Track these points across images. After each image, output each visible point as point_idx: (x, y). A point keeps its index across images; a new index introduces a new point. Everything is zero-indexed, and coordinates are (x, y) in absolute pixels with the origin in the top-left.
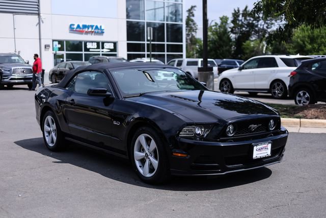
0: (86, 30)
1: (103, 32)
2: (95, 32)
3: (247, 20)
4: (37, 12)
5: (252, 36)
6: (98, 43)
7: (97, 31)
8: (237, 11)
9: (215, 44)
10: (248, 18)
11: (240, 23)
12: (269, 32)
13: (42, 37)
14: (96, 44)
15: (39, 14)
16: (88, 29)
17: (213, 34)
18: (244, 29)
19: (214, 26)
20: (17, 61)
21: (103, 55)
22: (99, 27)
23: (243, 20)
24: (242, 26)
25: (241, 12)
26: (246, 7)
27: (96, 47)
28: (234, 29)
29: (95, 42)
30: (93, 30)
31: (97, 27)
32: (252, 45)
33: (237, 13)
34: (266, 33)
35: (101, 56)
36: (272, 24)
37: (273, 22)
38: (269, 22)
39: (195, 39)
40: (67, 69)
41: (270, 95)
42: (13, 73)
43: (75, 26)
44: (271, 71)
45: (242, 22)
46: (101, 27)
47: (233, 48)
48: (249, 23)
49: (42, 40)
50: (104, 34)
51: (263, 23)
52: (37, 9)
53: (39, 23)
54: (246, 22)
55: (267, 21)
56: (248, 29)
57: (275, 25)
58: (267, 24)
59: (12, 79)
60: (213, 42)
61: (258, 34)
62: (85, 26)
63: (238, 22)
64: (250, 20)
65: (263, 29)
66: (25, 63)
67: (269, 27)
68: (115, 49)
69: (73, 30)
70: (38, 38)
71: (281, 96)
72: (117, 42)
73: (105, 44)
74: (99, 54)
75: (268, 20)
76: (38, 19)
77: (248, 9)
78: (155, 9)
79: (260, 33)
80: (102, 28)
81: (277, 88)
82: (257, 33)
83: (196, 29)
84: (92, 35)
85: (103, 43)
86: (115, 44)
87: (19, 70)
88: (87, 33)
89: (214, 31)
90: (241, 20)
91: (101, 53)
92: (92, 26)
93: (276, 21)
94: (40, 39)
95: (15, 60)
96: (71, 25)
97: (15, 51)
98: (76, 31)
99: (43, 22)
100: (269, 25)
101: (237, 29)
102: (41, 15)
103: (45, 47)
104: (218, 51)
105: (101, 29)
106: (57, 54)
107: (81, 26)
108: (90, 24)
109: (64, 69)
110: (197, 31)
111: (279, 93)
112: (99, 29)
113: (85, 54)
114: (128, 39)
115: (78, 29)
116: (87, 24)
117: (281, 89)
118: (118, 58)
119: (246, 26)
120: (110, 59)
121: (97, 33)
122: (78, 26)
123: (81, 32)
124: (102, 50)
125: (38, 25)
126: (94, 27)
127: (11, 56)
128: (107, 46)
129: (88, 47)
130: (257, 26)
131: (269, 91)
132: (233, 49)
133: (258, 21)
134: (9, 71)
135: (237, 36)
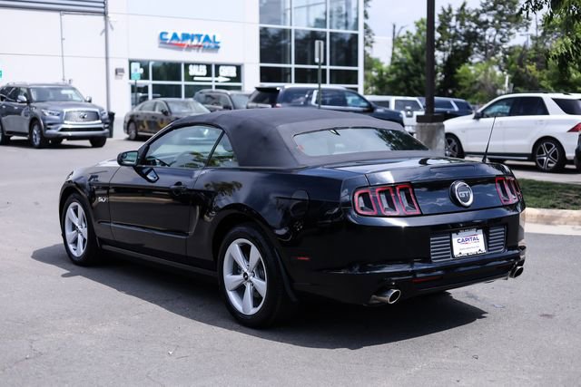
0: (188, 42)
1: (218, 47)
2: (204, 47)
3: (465, 27)
4: (102, 10)
5: (474, 56)
6: (209, 67)
7: (207, 44)
8: (447, 11)
9: (406, 68)
10: (467, 24)
11: (453, 32)
12: (504, 49)
13: (110, 55)
14: (205, 67)
15: (105, 14)
16: (192, 40)
17: (404, 52)
18: (459, 42)
19: (404, 37)
20: (70, 97)
21: (217, 87)
22: (211, 38)
23: (458, 27)
24: (456, 37)
25: (454, 12)
26: (464, 5)
27: (205, 73)
28: (441, 42)
29: (202, 64)
30: (200, 44)
31: (207, 38)
32: (473, 72)
33: (448, 14)
34: (499, 49)
35: (214, 89)
36: (510, 34)
37: (513, 30)
38: (505, 30)
39: (370, 59)
40: (157, 112)
41: (533, 164)
42: (66, 119)
43: (169, 36)
44: (536, 122)
45: (456, 31)
46: (214, 37)
47: (440, 77)
48: (468, 32)
49: (110, 61)
50: (220, 50)
51: (494, 33)
52: (102, 5)
53: (106, 30)
54: (462, 31)
55: (501, 30)
56: (465, 44)
57: (514, 37)
58: (501, 34)
59: (63, 130)
60: (403, 65)
61: (484, 53)
62: (186, 36)
63: (448, 30)
64: (471, 26)
65: (494, 43)
66: (86, 101)
67: (504, 39)
68: (238, 78)
69: (165, 43)
70: (104, 56)
71: (554, 168)
72: (243, 65)
73: (221, 68)
74: (210, 87)
75: (503, 27)
76: (103, 22)
77: (466, 8)
78: (308, 6)
79: (489, 51)
80: (217, 40)
81: (546, 152)
82: (482, 50)
83: (372, 42)
84: (198, 51)
85: (217, 67)
86: (239, 68)
87: (76, 115)
88: (190, 48)
89: (405, 46)
90: (455, 27)
91: (214, 84)
92: (199, 36)
93: (517, 29)
94: (107, 58)
95: (67, 96)
96: (162, 34)
97: (64, 80)
98: (170, 44)
99: (112, 28)
100: (504, 37)
101: (446, 43)
102: (109, 15)
103: (116, 73)
104: (411, 83)
105: (215, 42)
106: (138, 86)
107: (179, 36)
108: (195, 33)
109: (152, 112)
110: (373, 45)
111: (549, 162)
112: (210, 41)
113: (186, 86)
114: (262, 60)
115: (175, 42)
116: (190, 33)
117: (554, 155)
118: (243, 93)
119: (463, 38)
120: (232, 95)
121: (208, 49)
122: (175, 36)
123: (180, 47)
124: (216, 79)
125: (104, 34)
126: (202, 38)
127: (61, 89)
128: (224, 71)
129: (191, 73)
130: (482, 38)
131: (531, 157)
132: (439, 79)
133: (485, 29)
134: (58, 115)
135: (446, 56)
